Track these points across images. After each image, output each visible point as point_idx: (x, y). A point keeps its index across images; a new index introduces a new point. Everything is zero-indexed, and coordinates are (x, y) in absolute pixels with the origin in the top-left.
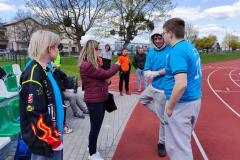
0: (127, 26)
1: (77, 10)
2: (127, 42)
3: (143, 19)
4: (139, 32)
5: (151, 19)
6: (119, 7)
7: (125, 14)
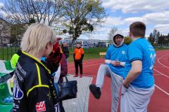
0: (75, 27)
1: (39, 15)
2: (75, 39)
3: (86, 23)
4: (83, 32)
5: (91, 24)
6: (69, 14)
7: (73, 19)
